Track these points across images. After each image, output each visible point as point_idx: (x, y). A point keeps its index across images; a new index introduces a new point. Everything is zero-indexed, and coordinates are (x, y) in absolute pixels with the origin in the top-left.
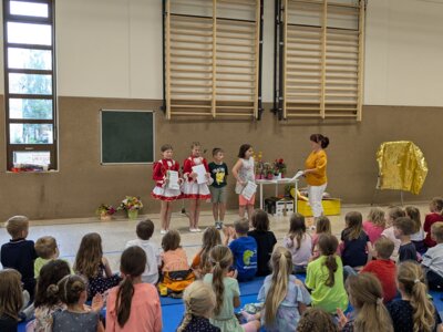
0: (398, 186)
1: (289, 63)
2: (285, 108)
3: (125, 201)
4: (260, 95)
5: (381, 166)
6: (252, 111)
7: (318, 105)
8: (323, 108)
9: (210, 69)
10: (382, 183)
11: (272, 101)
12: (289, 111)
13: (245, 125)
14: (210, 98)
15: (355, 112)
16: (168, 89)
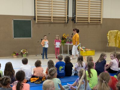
0: (114, 45)
1: (78, 3)
2: (76, 19)
3: (22, 51)
4: (68, 14)
5: (108, 39)
6: (65, 20)
7: (88, 18)
8: (89, 19)
9: (51, 5)
10: (108, 44)
11: (72, 17)
12: (78, 20)
13: (63, 25)
14: (51, 15)
15: (100, 21)
16: (36, 12)
